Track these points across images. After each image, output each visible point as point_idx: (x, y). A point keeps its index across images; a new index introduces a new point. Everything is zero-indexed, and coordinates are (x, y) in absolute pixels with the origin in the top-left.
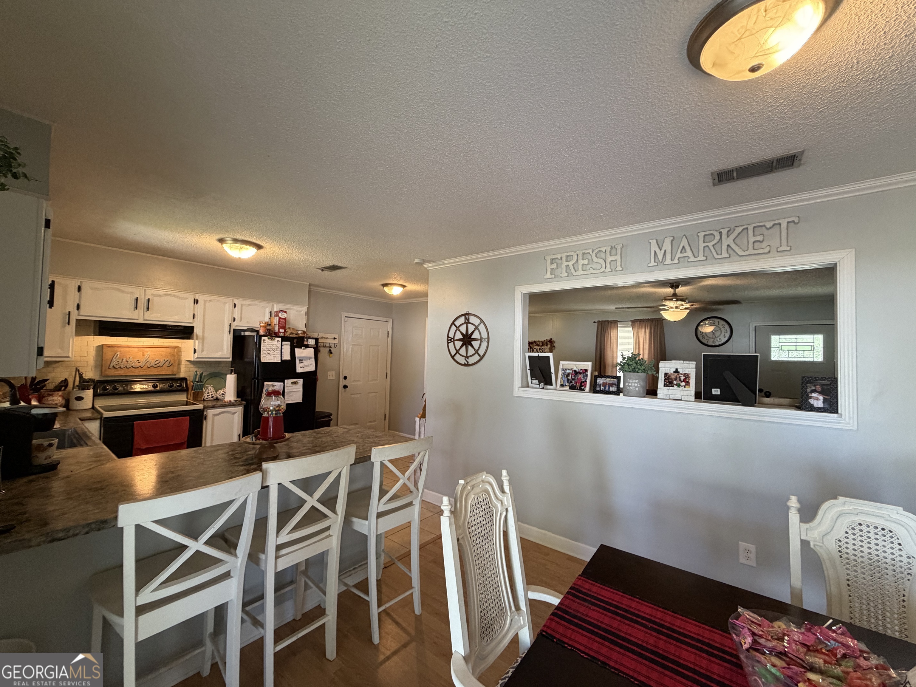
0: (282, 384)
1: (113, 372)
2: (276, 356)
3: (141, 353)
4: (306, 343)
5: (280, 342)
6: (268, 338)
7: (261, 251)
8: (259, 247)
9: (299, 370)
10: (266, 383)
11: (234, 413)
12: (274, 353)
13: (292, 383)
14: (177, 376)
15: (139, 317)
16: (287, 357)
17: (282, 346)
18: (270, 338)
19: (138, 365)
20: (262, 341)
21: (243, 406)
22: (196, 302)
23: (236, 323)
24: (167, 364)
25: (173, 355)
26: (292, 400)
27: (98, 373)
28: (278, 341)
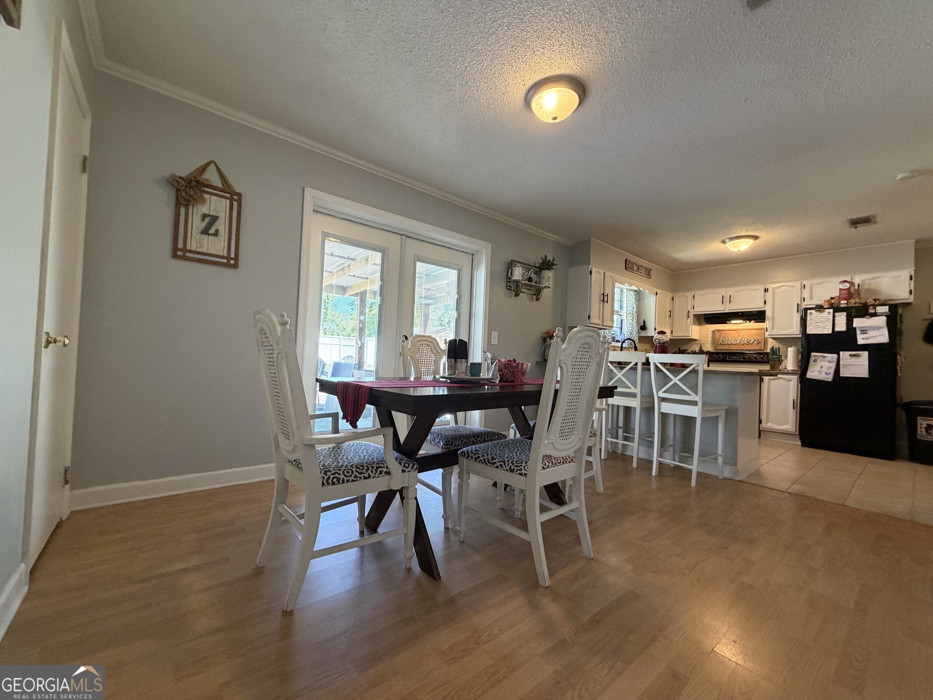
0: (835, 356)
1: (720, 347)
2: (826, 327)
3: (737, 334)
4: (871, 311)
5: (832, 313)
6: (816, 311)
7: (758, 241)
8: (756, 238)
9: (860, 341)
10: (813, 354)
11: (789, 381)
12: (823, 325)
13: (851, 355)
14: (765, 351)
15: (725, 308)
16: (841, 326)
17: (834, 317)
18: (819, 311)
19: (736, 343)
20: (808, 314)
21: (799, 375)
22: (766, 290)
23: (805, 303)
24: (756, 342)
25: (760, 335)
26: (851, 374)
27: (713, 348)
28: (829, 313)
